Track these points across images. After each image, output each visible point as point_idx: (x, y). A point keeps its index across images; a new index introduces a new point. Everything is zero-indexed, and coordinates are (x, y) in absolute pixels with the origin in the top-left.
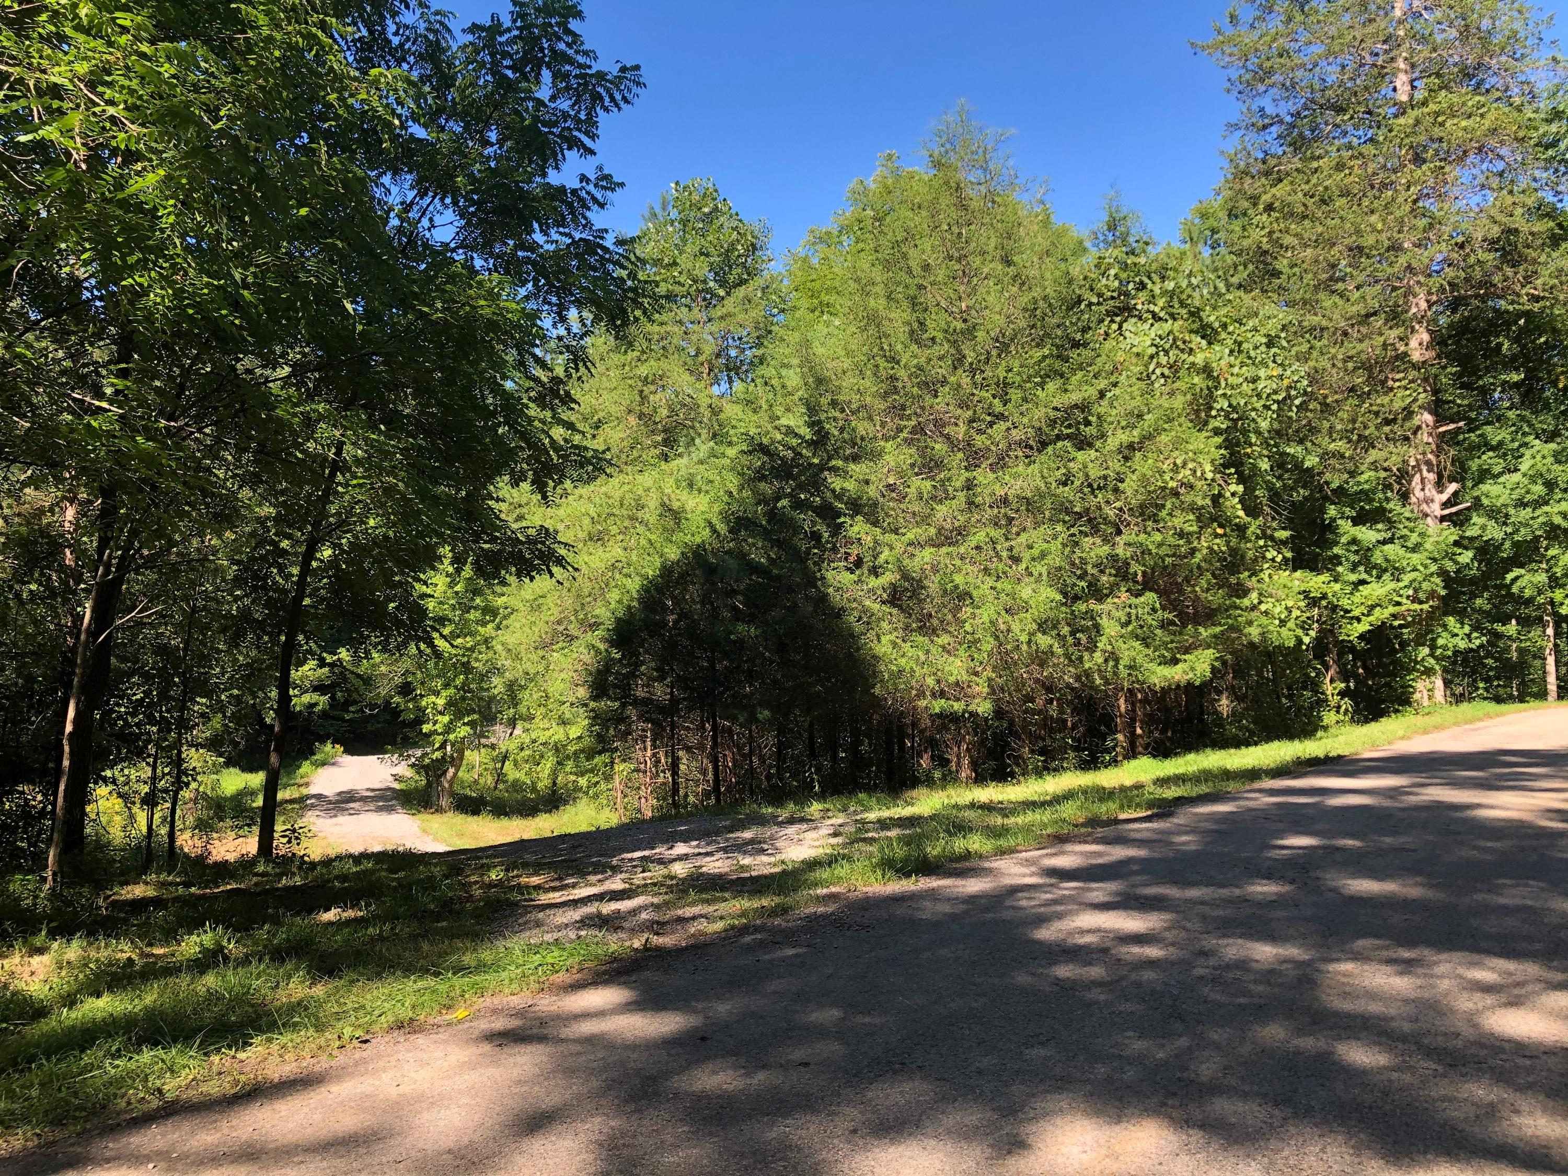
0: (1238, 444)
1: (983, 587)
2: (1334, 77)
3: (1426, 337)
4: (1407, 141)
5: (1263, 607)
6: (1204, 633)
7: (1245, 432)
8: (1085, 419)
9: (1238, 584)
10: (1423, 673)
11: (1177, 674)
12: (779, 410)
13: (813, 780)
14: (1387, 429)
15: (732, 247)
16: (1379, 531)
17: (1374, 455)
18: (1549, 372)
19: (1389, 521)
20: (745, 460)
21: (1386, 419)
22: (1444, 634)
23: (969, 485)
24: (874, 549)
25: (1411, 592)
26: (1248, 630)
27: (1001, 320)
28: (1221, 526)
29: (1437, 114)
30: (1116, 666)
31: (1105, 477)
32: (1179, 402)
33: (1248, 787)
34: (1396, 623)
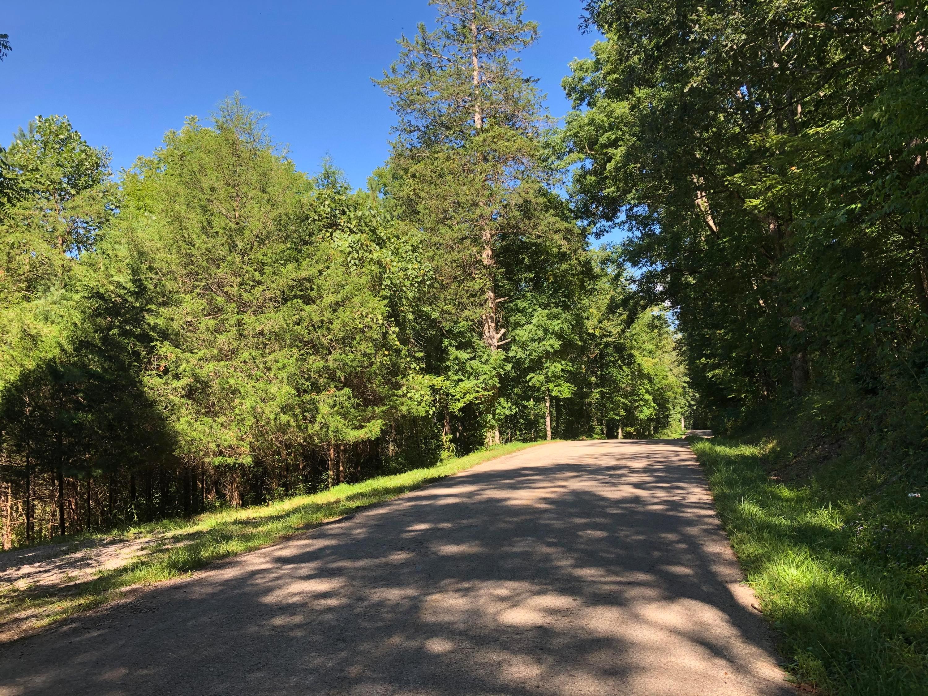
0: (396, 305)
1: (248, 386)
2: (445, 110)
3: (490, 252)
4: (480, 149)
5: (409, 395)
6: (377, 410)
7: (400, 298)
8: (311, 287)
9: (396, 382)
10: (490, 428)
11: (362, 434)
12: (113, 271)
13: (133, 513)
14: (472, 299)
15: (81, 164)
16: (468, 353)
17: (466, 313)
18: (545, 274)
19: (473, 348)
20: (87, 303)
21: (471, 294)
22: (499, 407)
23: (239, 324)
24: (177, 362)
25: (483, 385)
26: (401, 408)
27: (260, 225)
28: (387, 350)
29: (494, 137)
30: (327, 431)
31: (322, 321)
32: (364, 280)
33: (397, 498)
34: (477, 402)
